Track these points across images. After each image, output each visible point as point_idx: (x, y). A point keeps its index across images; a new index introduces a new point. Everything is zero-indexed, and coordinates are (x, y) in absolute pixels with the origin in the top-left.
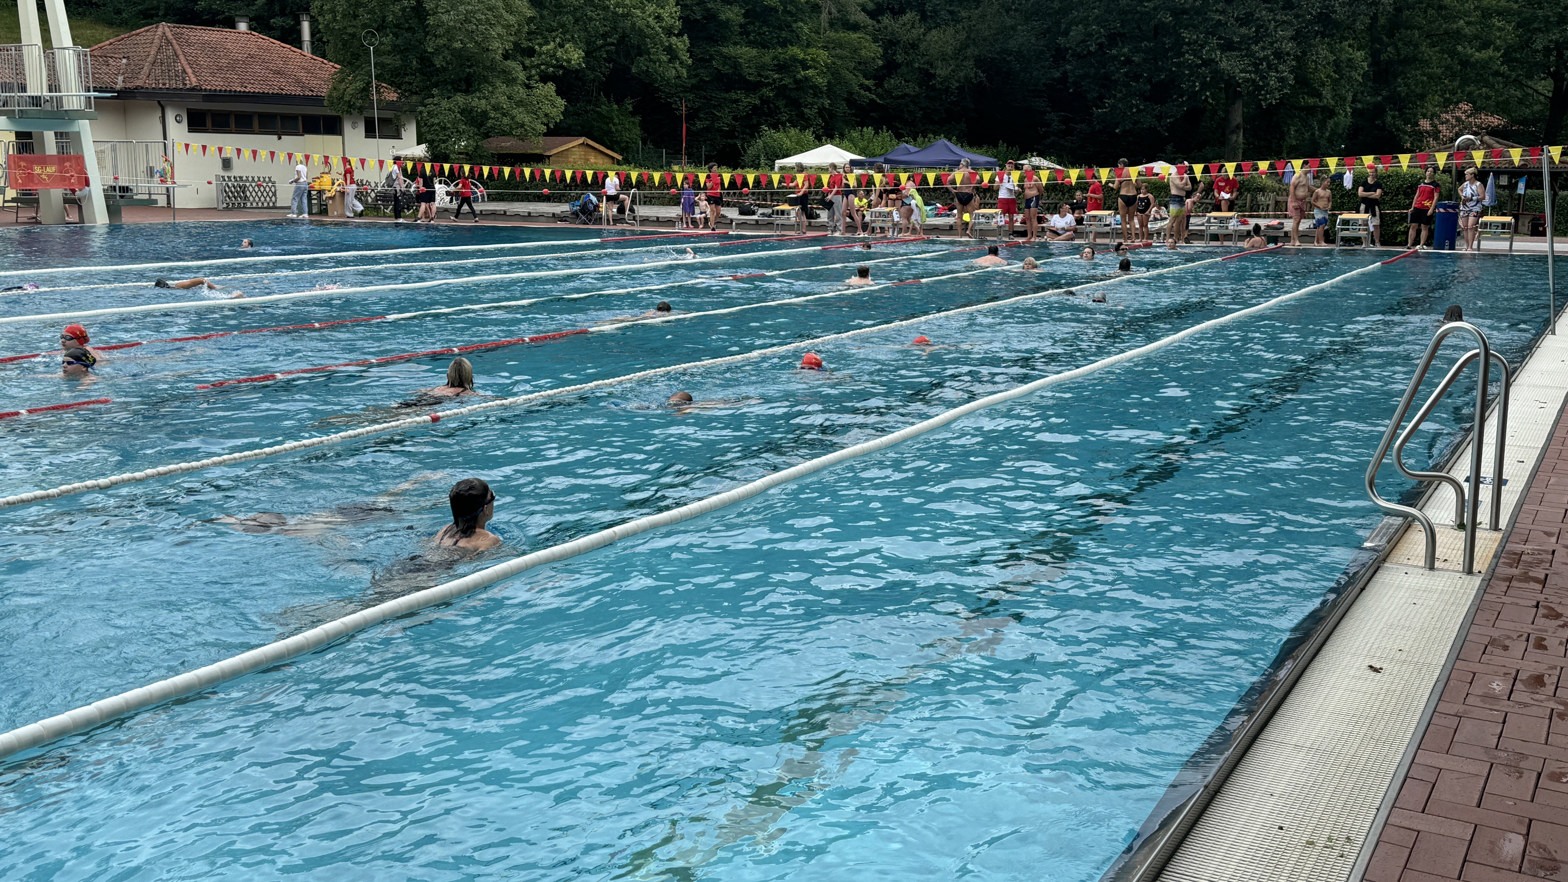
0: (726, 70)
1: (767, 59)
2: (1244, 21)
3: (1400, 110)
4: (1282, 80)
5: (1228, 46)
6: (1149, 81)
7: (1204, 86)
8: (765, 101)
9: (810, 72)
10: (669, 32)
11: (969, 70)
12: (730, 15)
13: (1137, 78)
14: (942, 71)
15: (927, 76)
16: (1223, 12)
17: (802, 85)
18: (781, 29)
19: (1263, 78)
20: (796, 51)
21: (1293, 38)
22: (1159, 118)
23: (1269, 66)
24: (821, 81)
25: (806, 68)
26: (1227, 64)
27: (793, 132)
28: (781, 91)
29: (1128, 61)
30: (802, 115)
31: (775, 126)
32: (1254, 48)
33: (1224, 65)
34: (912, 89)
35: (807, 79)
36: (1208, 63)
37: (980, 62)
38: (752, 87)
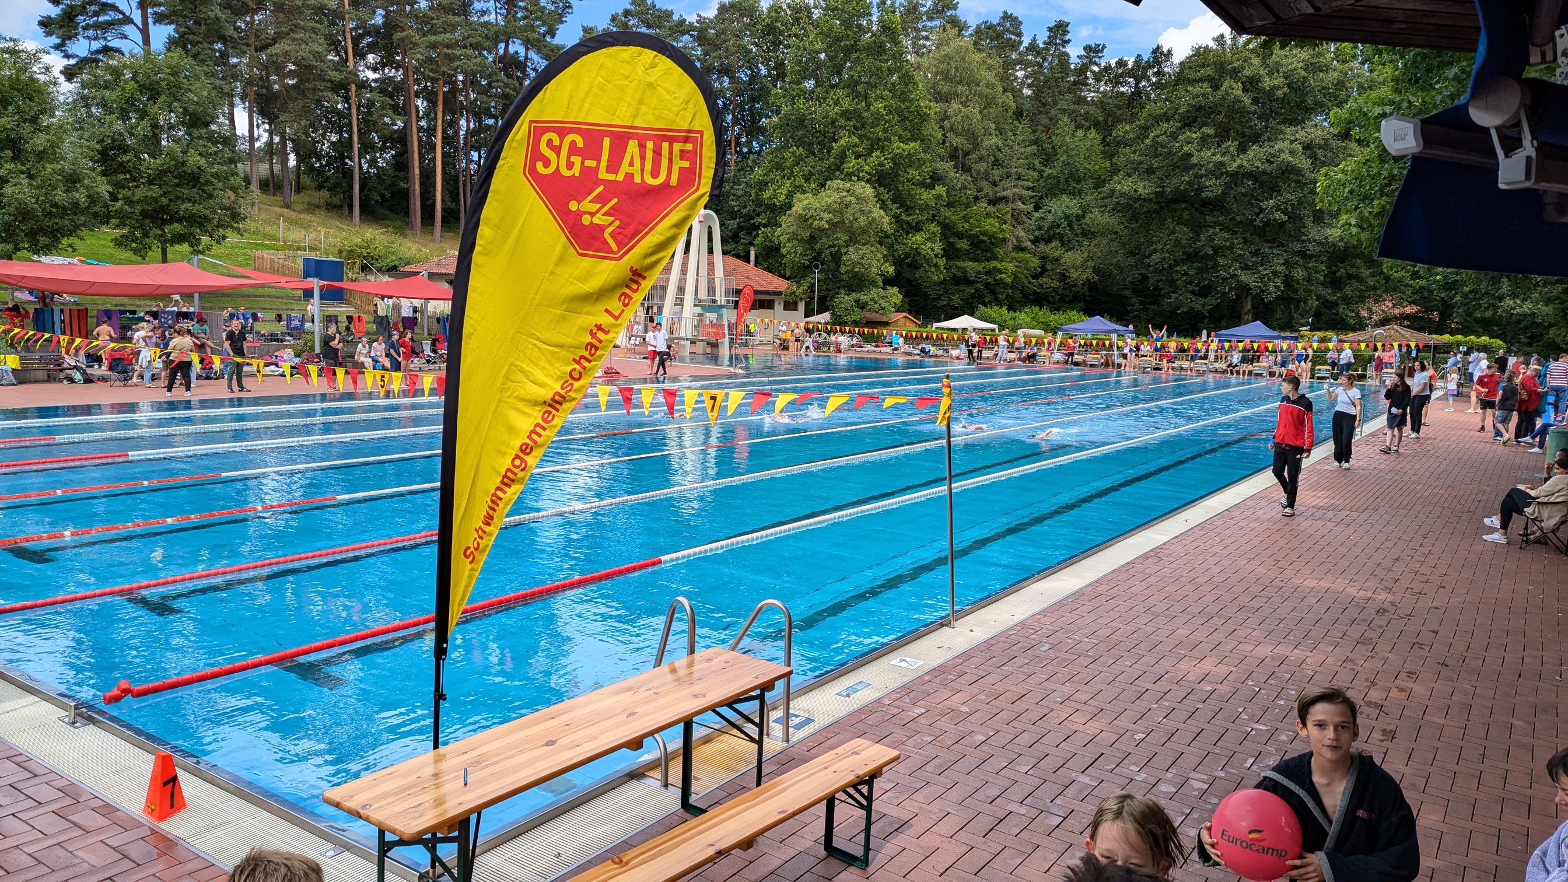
0: (958, 274)
1: (980, 268)
2: (1256, 253)
3: (1348, 304)
4: (1276, 287)
5: (1245, 268)
6: (1198, 285)
7: (1231, 289)
8: (977, 290)
9: (1004, 276)
10: (936, 256)
11: (1089, 274)
12: (963, 245)
13: (1191, 283)
14: (1074, 275)
15: (1063, 277)
16: (1241, 249)
17: (1000, 283)
18: (986, 251)
19: (1265, 286)
20: (994, 263)
21: (1284, 264)
22: (1203, 306)
23: (1269, 279)
24: (1009, 280)
25: (1001, 273)
26: (1245, 278)
27: (996, 308)
28: (987, 285)
29: (1186, 274)
30: (996, 299)
31: (985, 304)
32: (1261, 269)
33: (1243, 278)
34: (1055, 284)
35: (1001, 279)
36: (1233, 276)
37: (1096, 270)
38: (970, 283)
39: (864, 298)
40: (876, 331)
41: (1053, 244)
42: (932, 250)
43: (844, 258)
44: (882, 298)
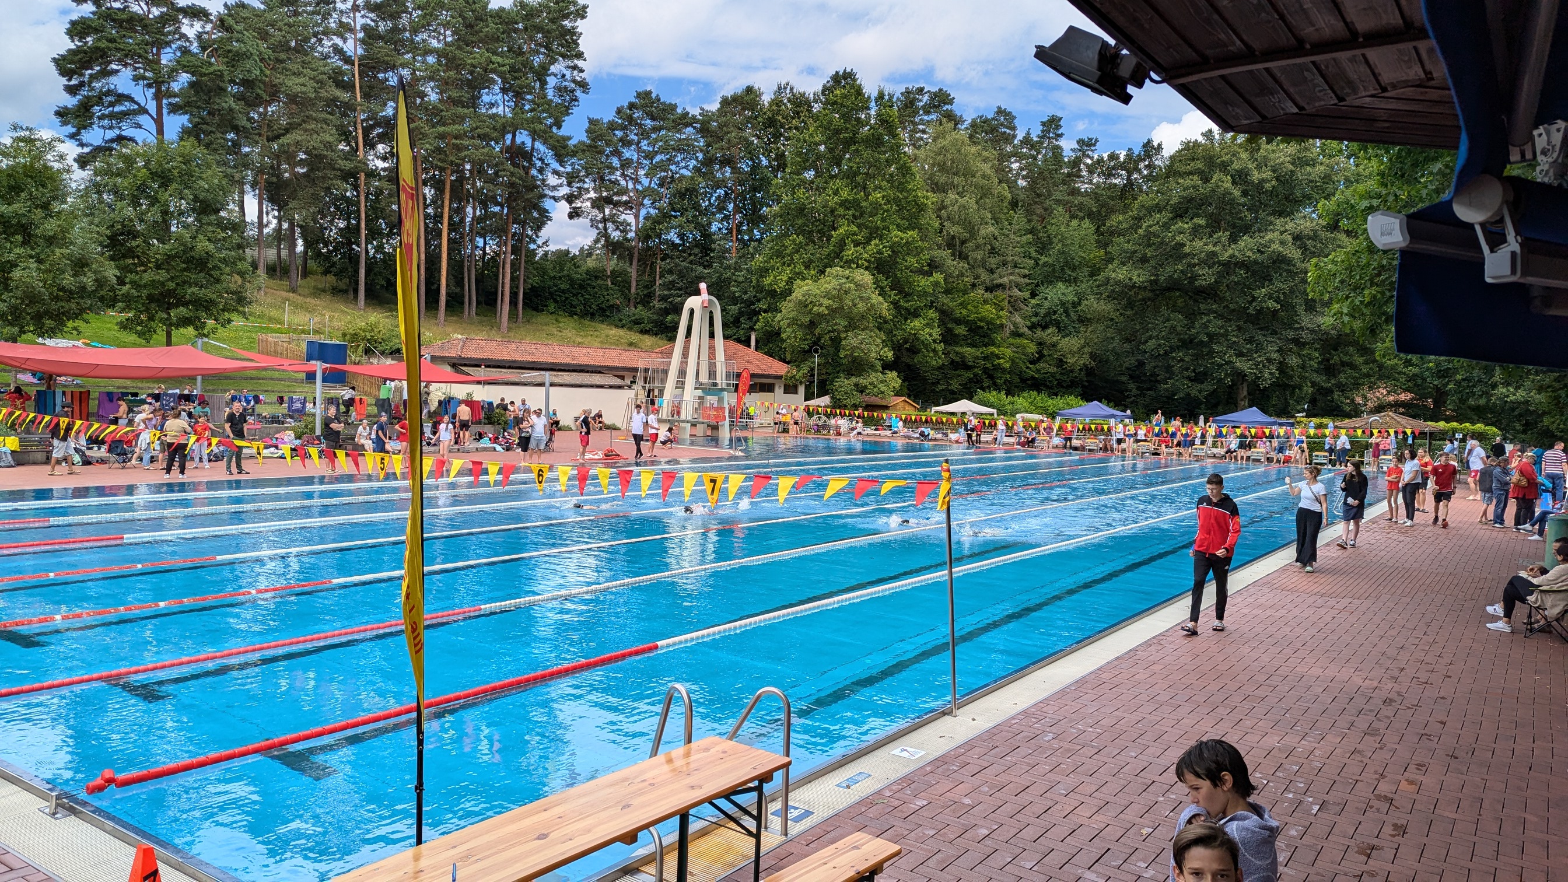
0: (957, 359)
1: (978, 353)
2: (1250, 341)
3: (1342, 391)
4: (1271, 374)
5: (1240, 355)
6: (1194, 371)
7: (1226, 375)
8: (975, 375)
9: (1002, 361)
10: (934, 341)
11: (1085, 360)
12: (961, 331)
13: (1187, 369)
14: (1071, 360)
15: (1060, 362)
16: (1237, 336)
17: (998, 368)
18: (984, 336)
19: (1260, 372)
20: (992, 349)
21: (1278, 351)
22: (1200, 392)
23: (1264, 366)
24: (1007, 366)
25: (999, 358)
26: (1240, 364)
27: (994, 393)
28: (985, 370)
29: (1182, 360)
30: (995, 384)
31: (983, 389)
32: (1255, 355)
33: (1238, 364)
34: (1053, 369)
35: (999, 364)
36: (1228, 363)
37: (1093, 356)
38: (968, 368)
39: (863, 382)
40: (875, 414)
41: (1050, 330)
42: (931, 335)
43: (843, 342)
44: (882, 382)
